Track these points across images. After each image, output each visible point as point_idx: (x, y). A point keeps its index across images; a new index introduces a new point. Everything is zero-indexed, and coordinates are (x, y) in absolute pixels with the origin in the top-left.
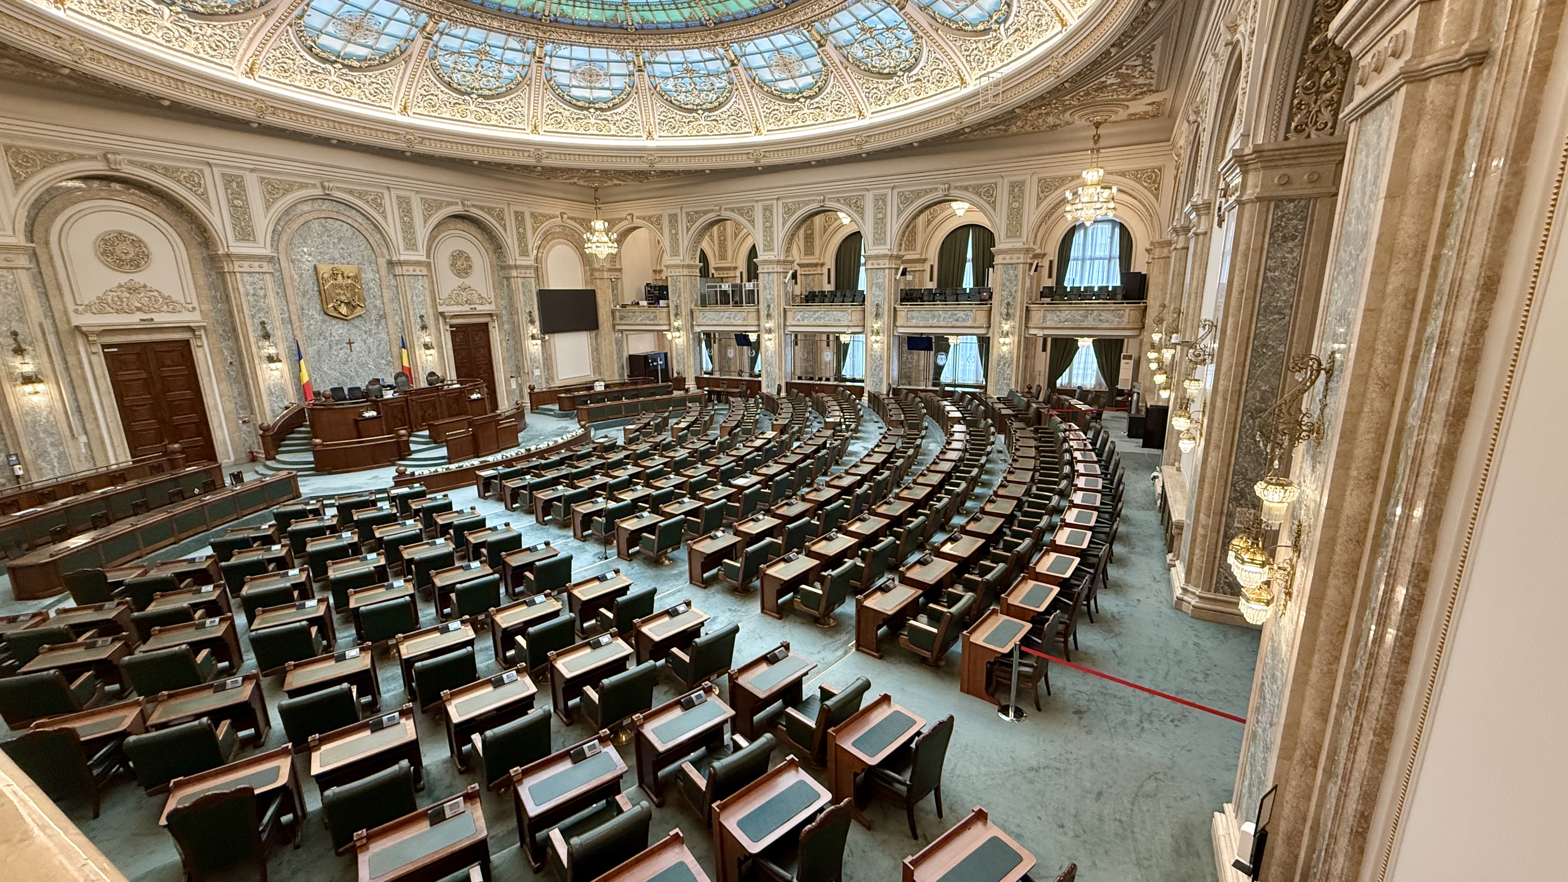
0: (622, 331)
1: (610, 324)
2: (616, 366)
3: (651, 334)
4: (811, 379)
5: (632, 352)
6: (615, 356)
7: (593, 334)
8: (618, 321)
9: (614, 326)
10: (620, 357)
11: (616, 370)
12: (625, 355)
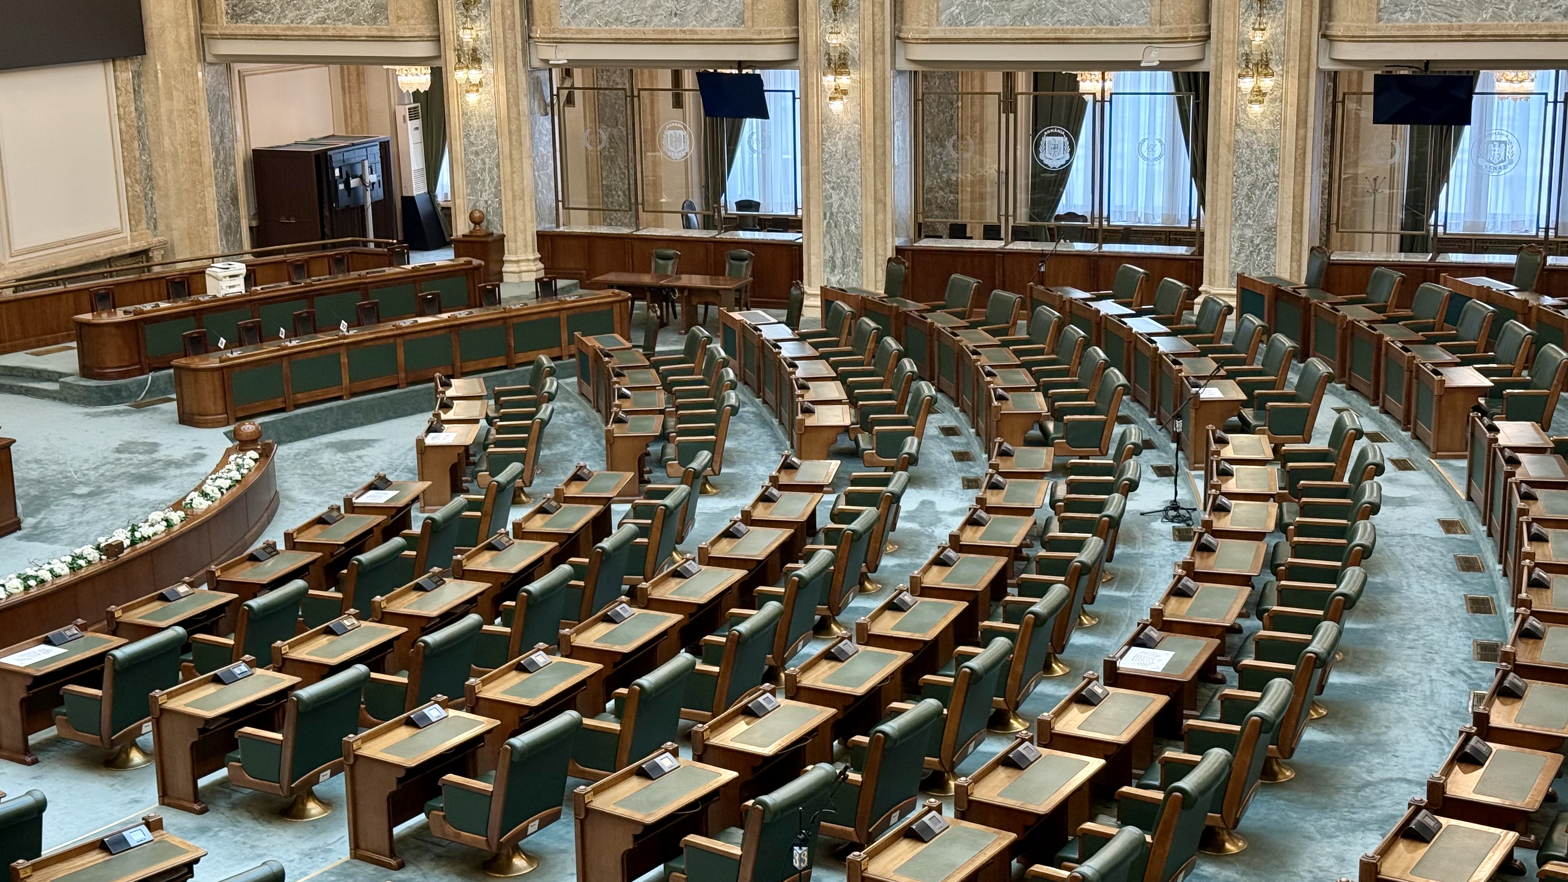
0: (228, 61)
1: (187, 33)
2: (211, 193)
3: (323, 71)
4: (958, 231)
5: (263, 141)
6: (208, 158)
7: (126, 74)
8: (224, 24)
9: (203, 39)
10: (224, 161)
11: (213, 208)
12: (241, 154)
